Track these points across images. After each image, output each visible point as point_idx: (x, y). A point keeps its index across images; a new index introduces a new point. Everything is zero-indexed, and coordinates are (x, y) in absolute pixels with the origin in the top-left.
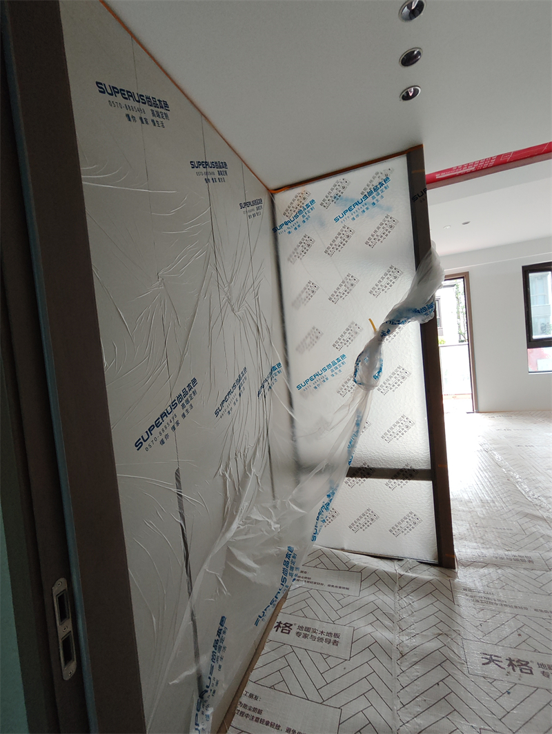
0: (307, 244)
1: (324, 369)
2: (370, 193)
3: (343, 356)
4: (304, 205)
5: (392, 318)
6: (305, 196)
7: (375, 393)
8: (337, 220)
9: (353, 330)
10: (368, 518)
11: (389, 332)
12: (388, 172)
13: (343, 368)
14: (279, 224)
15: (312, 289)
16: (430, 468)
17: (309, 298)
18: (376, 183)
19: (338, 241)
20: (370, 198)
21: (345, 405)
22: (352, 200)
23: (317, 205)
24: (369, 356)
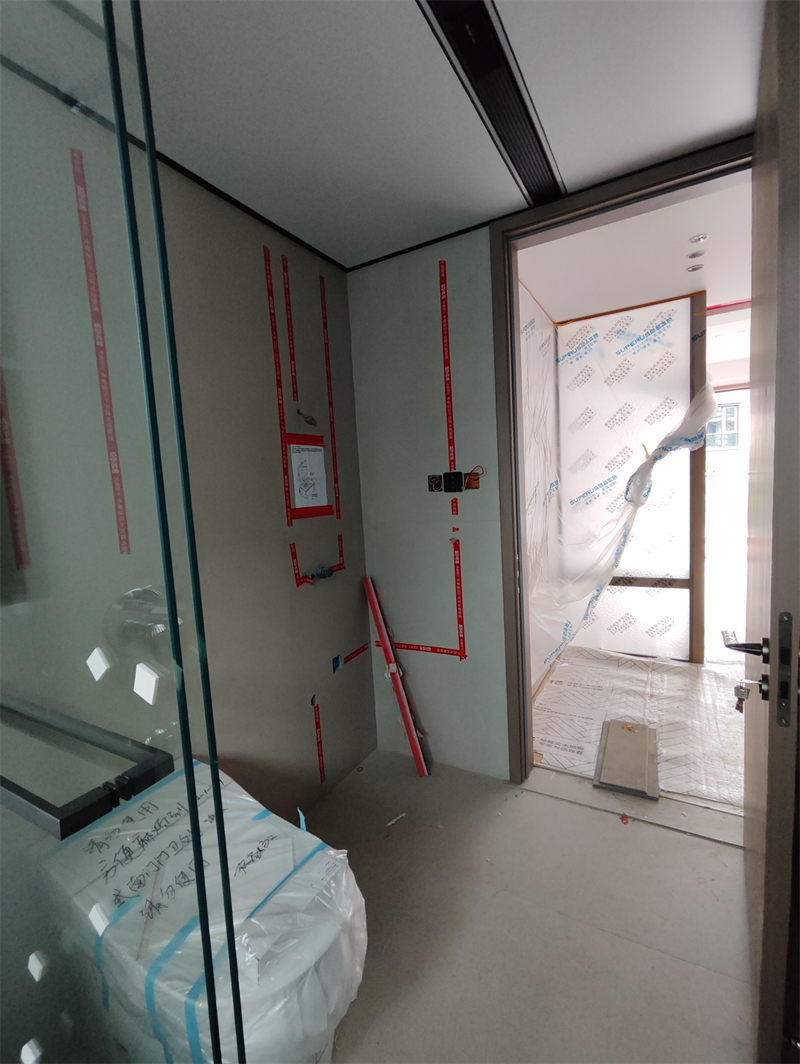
0: (586, 374)
1: (596, 488)
2: (652, 331)
3: (615, 477)
4: (587, 338)
5: (664, 445)
6: (589, 329)
7: (641, 510)
8: (618, 353)
9: (626, 453)
10: (628, 621)
11: (661, 457)
12: (671, 313)
13: (614, 487)
14: (560, 356)
15: (588, 415)
16: (688, 577)
17: (585, 423)
18: (659, 321)
19: (618, 373)
20: (652, 336)
21: (613, 520)
22: (634, 336)
23: (600, 338)
24: (641, 477)
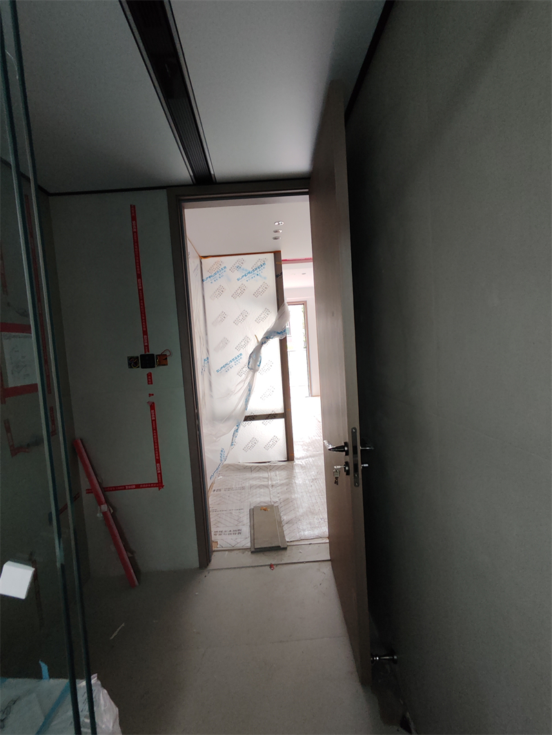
0: (221, 291)
1: (231, 362)
2: (256, 269)
3: (241, 354)
4: (220, 269)
5: (267, 336)
6: (221, 263)
7: (257, 374)
8: (238, 280)
9: (246, 340)
10: (254, 442)
11: (265, 342)
12: (265, 260)
13: (241, 361)
14: (204, 278)
15: (223, 316)
16: (283, 412)
18: (259, 264)
19: (239, 291)
20: (256, 272)
21: (242, 381)
22: (246, 270)
23: (227, 270)
24: (256, 355)
